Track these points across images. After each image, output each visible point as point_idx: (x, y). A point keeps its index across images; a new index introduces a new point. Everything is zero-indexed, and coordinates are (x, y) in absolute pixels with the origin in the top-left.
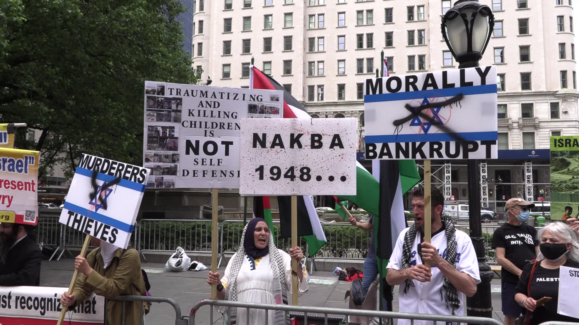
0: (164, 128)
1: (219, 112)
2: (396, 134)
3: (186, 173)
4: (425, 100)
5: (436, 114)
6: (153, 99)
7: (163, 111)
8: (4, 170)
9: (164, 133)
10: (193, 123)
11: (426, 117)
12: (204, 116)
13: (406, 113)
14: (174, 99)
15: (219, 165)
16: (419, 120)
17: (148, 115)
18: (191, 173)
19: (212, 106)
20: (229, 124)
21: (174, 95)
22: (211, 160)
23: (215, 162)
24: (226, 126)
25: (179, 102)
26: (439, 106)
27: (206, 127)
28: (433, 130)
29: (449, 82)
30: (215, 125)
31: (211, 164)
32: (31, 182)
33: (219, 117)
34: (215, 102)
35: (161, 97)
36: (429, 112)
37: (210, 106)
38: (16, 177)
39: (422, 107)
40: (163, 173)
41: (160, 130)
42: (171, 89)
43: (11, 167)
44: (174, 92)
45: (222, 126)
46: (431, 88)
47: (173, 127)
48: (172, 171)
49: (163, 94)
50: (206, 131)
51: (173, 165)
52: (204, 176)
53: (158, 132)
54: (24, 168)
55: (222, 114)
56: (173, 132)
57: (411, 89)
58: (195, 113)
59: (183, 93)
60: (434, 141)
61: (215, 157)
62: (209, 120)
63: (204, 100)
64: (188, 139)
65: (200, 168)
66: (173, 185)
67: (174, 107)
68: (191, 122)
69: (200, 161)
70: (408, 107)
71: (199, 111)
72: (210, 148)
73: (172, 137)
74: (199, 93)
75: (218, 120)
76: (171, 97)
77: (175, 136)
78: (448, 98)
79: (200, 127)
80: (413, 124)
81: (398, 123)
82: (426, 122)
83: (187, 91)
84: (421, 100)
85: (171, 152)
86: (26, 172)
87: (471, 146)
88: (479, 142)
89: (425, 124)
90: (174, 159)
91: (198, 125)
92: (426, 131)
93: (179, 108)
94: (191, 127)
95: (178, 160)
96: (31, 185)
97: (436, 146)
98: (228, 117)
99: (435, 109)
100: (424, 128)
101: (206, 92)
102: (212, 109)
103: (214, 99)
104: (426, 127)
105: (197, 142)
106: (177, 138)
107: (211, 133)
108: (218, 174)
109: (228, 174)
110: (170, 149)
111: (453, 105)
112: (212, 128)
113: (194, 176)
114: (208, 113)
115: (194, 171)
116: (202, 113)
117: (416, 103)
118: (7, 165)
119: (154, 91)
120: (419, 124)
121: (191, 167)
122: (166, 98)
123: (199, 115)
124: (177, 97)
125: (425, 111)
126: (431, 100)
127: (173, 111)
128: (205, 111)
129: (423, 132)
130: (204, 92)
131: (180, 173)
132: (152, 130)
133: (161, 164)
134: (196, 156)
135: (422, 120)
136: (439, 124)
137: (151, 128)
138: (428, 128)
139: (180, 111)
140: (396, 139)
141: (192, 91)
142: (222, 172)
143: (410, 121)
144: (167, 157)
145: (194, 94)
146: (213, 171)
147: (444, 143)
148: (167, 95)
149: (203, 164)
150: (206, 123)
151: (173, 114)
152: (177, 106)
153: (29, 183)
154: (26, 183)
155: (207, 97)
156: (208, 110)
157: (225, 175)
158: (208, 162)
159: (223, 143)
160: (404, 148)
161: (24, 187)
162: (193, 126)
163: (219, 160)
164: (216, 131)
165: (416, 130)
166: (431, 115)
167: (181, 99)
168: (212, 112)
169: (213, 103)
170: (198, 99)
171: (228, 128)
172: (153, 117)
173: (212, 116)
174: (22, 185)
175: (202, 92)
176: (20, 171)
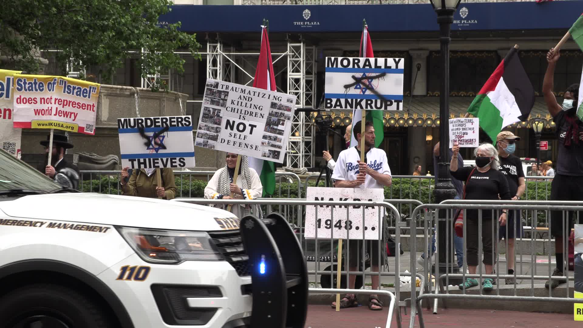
0: (214, 109)
1: (251, 104)
2: (345, 93)
3: (223, 141)
4: (364, 74)
5: (370, 83)
6: (211, 90)
7: (215, 99)
8: (73, 94)
9: (214, 113)
10: (233, 109)
11: (364, 84)
12: (241, 105)
13: (352, 81)
14: (224, 92)
15: (244, 139)
16: (360, 86)
17: (206, 100)
18: (226, 142)
19: (247, 100)
20: (256, 113)
21: (224, 89)
22: (240, 135)
23: (242, 137)
24: (254, 115)
25: (227, 94)
26: (373, 78)
27: (241, 113)
28: (368, 92)
29: (378, 65)
30: (247, 113)
31: (239, 138)
32: (92, 104)
33: (250, 107)
34: (249, 97)
35: (215, 90)
36: (366, 81)
37: (246, 100)
38: (81, 100)
39: (362, 78)
40: (208, 139)
41: (211, 110)
42: (223, 85)
43: (79, 93)
44: (224, 87)
45: (251, 114)
46: (368, 67)
47: (220, 110)
48: (215, 138)
49: (217, 88)
50: (240, 116)
51: (216, 134)
52: (234, 145)
53: (209, 111)
54: (88, 95)
55: (253, 106)
56: (220, 113)
57: (356, 67)
58: (236, 103)
59: (230, 88)
60: (369, 99)
61: (243, 134)
62: (244, 109)
63: (242, 95)
64: (228, 119)
65: (232, 139)
66: (214, 147)
67: (223, 97)
68: (232, 108)
69: (233, 135)
70: (354, 77)
71: (238, 102)
72: (241, 128)
73: (218, 116)
74: (240, 90)
75: (250, 110)
76: (222, 90)
77: (220, 116)
78: (377, 74)
79: (237, 112)
80: (356, 88)
81: (347, 87)
82: (364, 87)
83: (233, 88)
84: (362, 74)
85: (216, 126)
86: (89, 97)
87: (389, 103)
88: (393, 101)
89: (364, 88)
90: (217, 130)
91: (236, 110)
92: (364, 92)
93: (226, 98)
94: (231, 111)
95: (220, 132)
96: (92, 107)
97: (369, 102)
98: (256, 108)
99: (370, 80)
100: (362, 91)
101: (245, 90)
102: (247, 102)
103: (249, 96)
104: (364, 90)
105: (234, 122)
106: (221, 117)
107: (243, 117)
108: (243, 145)
109: (249, 147)
110: (216, 123)
111: (380, 79)
112: (245, 114)
113: (228, 144)
114: (244, 104)
115: (228, 141)
116: (240, 104)
117: (359, 75)
118: (76, 91)
119: (211, 85)
120: (360, 88)
121: (227, 138)
122: (218, 91)
123: (238, 105)
124: (226, 90)
125: (364, 81)
126: (367, 74)
127: (222, 99)
128: (242, 102)
129: (362, 93)
130: (243, 90)
131: (219, 140)
132: (206, 110)
133: (208, 132)
134: (231, 131)
135: (362, 86)
136: (372, 89)
137: (206, 109)
138: (365, 91)
139: (226, 100)
140: (346, 96)
141: (236, 88)
142: (246, 144)
143: (355, 86)
144: (213, 128)
145: (237, 91)
146: (240, 143)
147: (374, 100)
148: (220, 89)
149: (234, 137)
150: (241, 110)
151: (221, 101)
152: (225, 97)
153: (90, 105)
154: (88, 105)
155: (244, 93)
156: (244, 102)
157: (247, 147)
158: (238, 136)
159: (250, 125)
160: (350, 102)
161: (86, 108)
162: (233, 111)
163: (245, 136)
164: (247, 116)
165: (358, 92)
166: (368, 83)
167: (228, 92)
168: (246, 103)
169: (248, 98)
170: (239, 94)
171: (255, 116)
172: (208, 102)
173: (246, 106)
174: (85, 106)
175: (242, 89)
176: (85, 97)
